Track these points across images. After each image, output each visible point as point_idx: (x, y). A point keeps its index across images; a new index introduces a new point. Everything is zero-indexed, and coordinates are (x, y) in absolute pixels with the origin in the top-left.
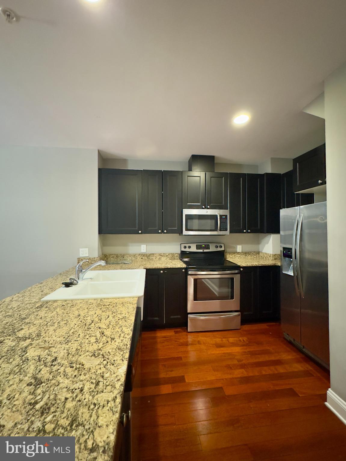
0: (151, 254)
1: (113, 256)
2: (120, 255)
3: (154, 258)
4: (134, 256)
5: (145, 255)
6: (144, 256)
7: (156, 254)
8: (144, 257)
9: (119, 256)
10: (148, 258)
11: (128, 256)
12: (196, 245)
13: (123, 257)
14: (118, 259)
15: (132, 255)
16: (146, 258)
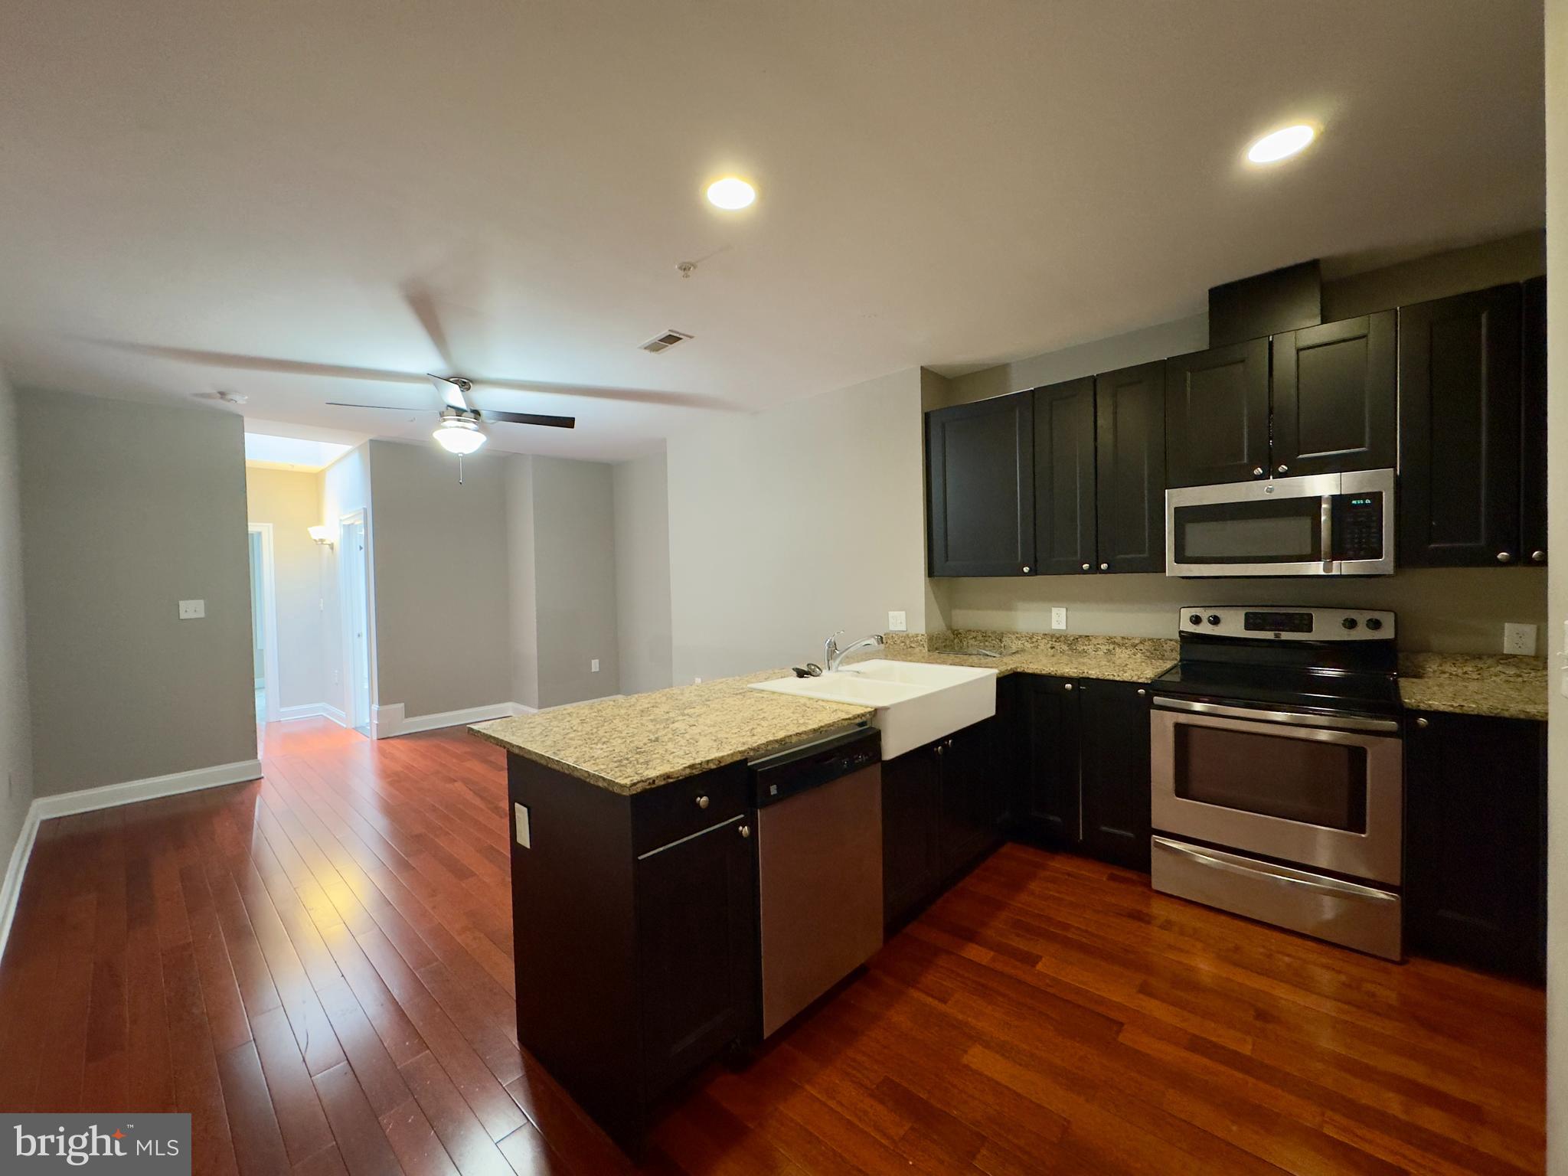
0: (1080, 636)
1: (974, 634)
2: (992, 633)
3: (1090, 649)
4: (1030, 638)
5: (1062, 639)
6: (1058, 640)
7: (1096, 638)
8: (1057, 644)
9: (990, 637)
10: (1071, 649)
11: (1013, 637)
12: (1246, 614)
13: (1001, 641)
14: (987, 643)
15: (1024, 634)
16: (1065, 647)
